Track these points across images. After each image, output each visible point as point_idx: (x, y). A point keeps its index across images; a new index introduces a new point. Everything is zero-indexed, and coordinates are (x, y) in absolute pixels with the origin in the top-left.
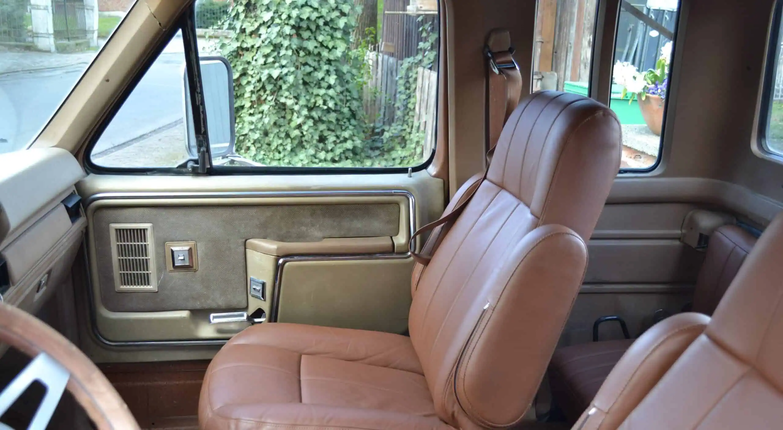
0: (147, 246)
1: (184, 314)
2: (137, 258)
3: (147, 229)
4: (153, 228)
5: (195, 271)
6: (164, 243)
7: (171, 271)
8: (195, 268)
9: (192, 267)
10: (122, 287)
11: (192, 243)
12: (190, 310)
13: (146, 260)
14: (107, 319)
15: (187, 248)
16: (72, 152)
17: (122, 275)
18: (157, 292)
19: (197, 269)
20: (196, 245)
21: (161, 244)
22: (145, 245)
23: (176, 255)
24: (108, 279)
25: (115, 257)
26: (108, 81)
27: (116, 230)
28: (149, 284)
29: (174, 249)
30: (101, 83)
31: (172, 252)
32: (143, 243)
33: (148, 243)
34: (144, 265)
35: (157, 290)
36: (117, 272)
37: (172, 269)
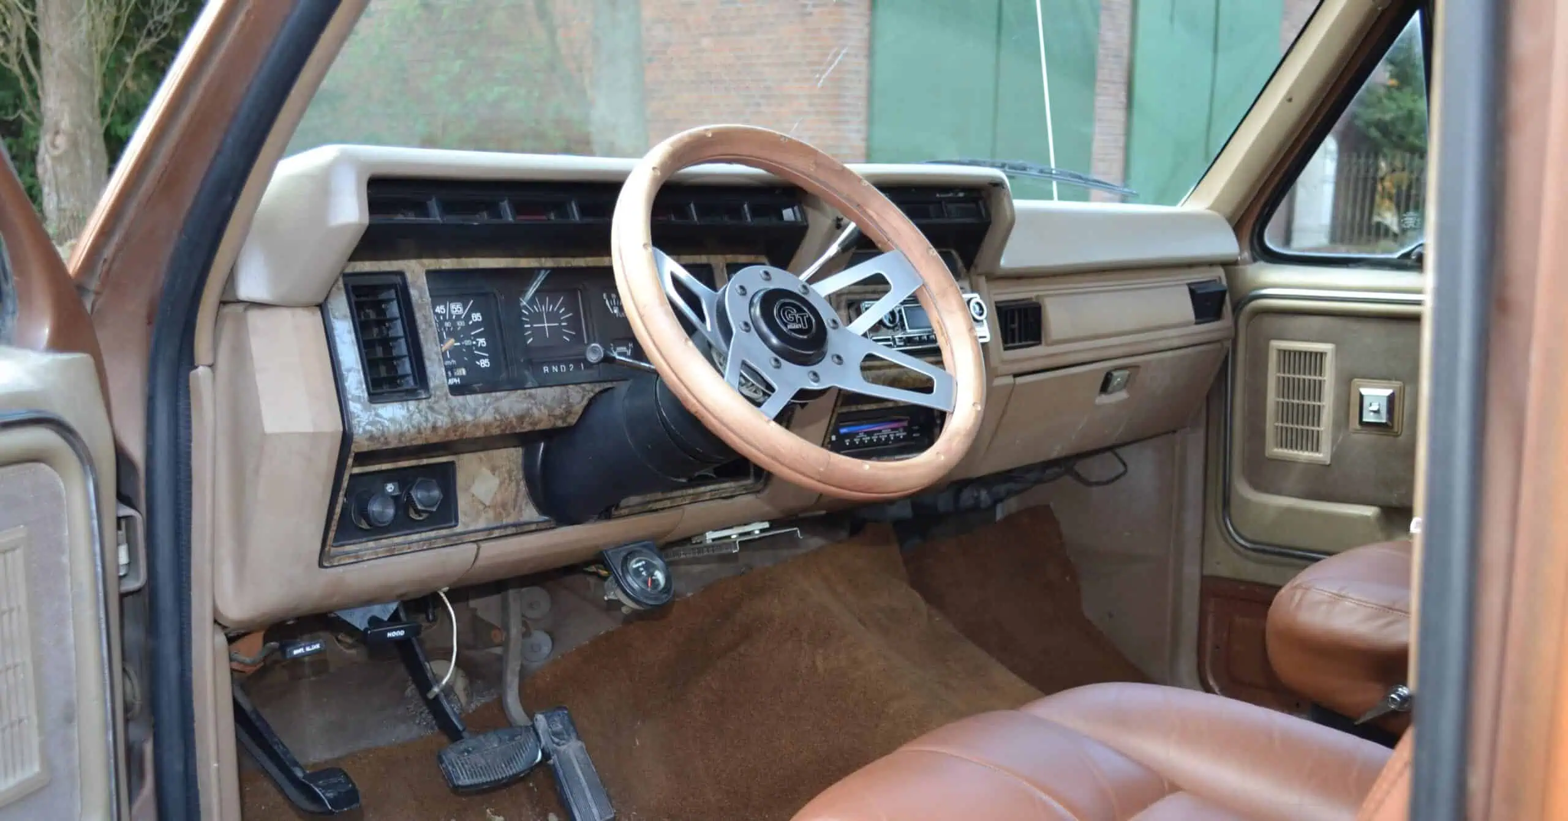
0: (1322, 382)
1: (1370, 511)
2: (1307, 402)
3: (1326, 353)
4: (1338, 352)
5: (1397, 435)
6: (1351, 380)
7: (1356, 431)
8: (1396, 430)
9: (1392, 427)
10: (1276, 450)
11: (1397, 384)
12: (1381, 507)
13: (1319, 407)
14: (1247, 502)
15: (1389, 392)
16: (1229, 220)
17: (1279, 430)
18: (1329, 465)
19: (1399, 433)
20: (1403, 390)
21: (1346, 381)
22: (1320, 382)
23: (1366, 403)
24: (1256, 433)
25: (1272, 398)
26: (1290, 100)
27: (1279, 351)
28: (1317, 450)
29: (1364, 391)
30: (1281, 104)
31: (1361, 397)
32: (1317, 378)
33: (1325, 378)
34: (1315, 415)
35: (1328, 462)
36: (1271, 424)
37: (1358, 427)
